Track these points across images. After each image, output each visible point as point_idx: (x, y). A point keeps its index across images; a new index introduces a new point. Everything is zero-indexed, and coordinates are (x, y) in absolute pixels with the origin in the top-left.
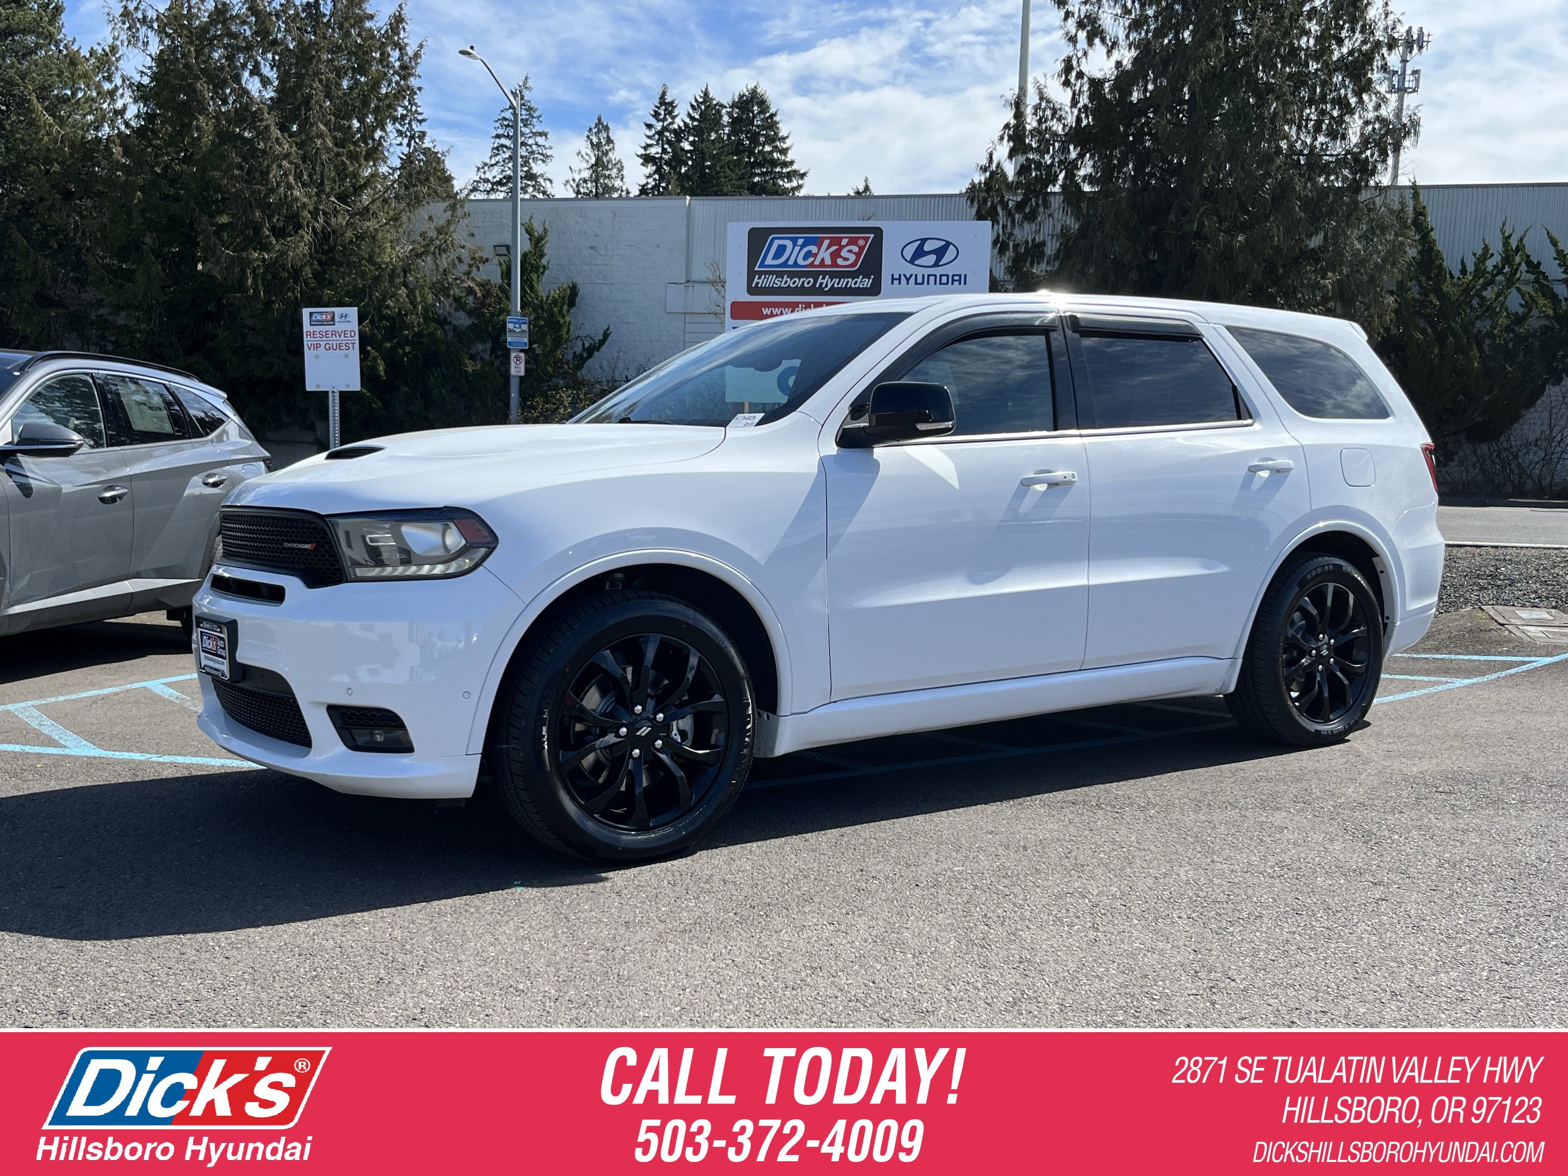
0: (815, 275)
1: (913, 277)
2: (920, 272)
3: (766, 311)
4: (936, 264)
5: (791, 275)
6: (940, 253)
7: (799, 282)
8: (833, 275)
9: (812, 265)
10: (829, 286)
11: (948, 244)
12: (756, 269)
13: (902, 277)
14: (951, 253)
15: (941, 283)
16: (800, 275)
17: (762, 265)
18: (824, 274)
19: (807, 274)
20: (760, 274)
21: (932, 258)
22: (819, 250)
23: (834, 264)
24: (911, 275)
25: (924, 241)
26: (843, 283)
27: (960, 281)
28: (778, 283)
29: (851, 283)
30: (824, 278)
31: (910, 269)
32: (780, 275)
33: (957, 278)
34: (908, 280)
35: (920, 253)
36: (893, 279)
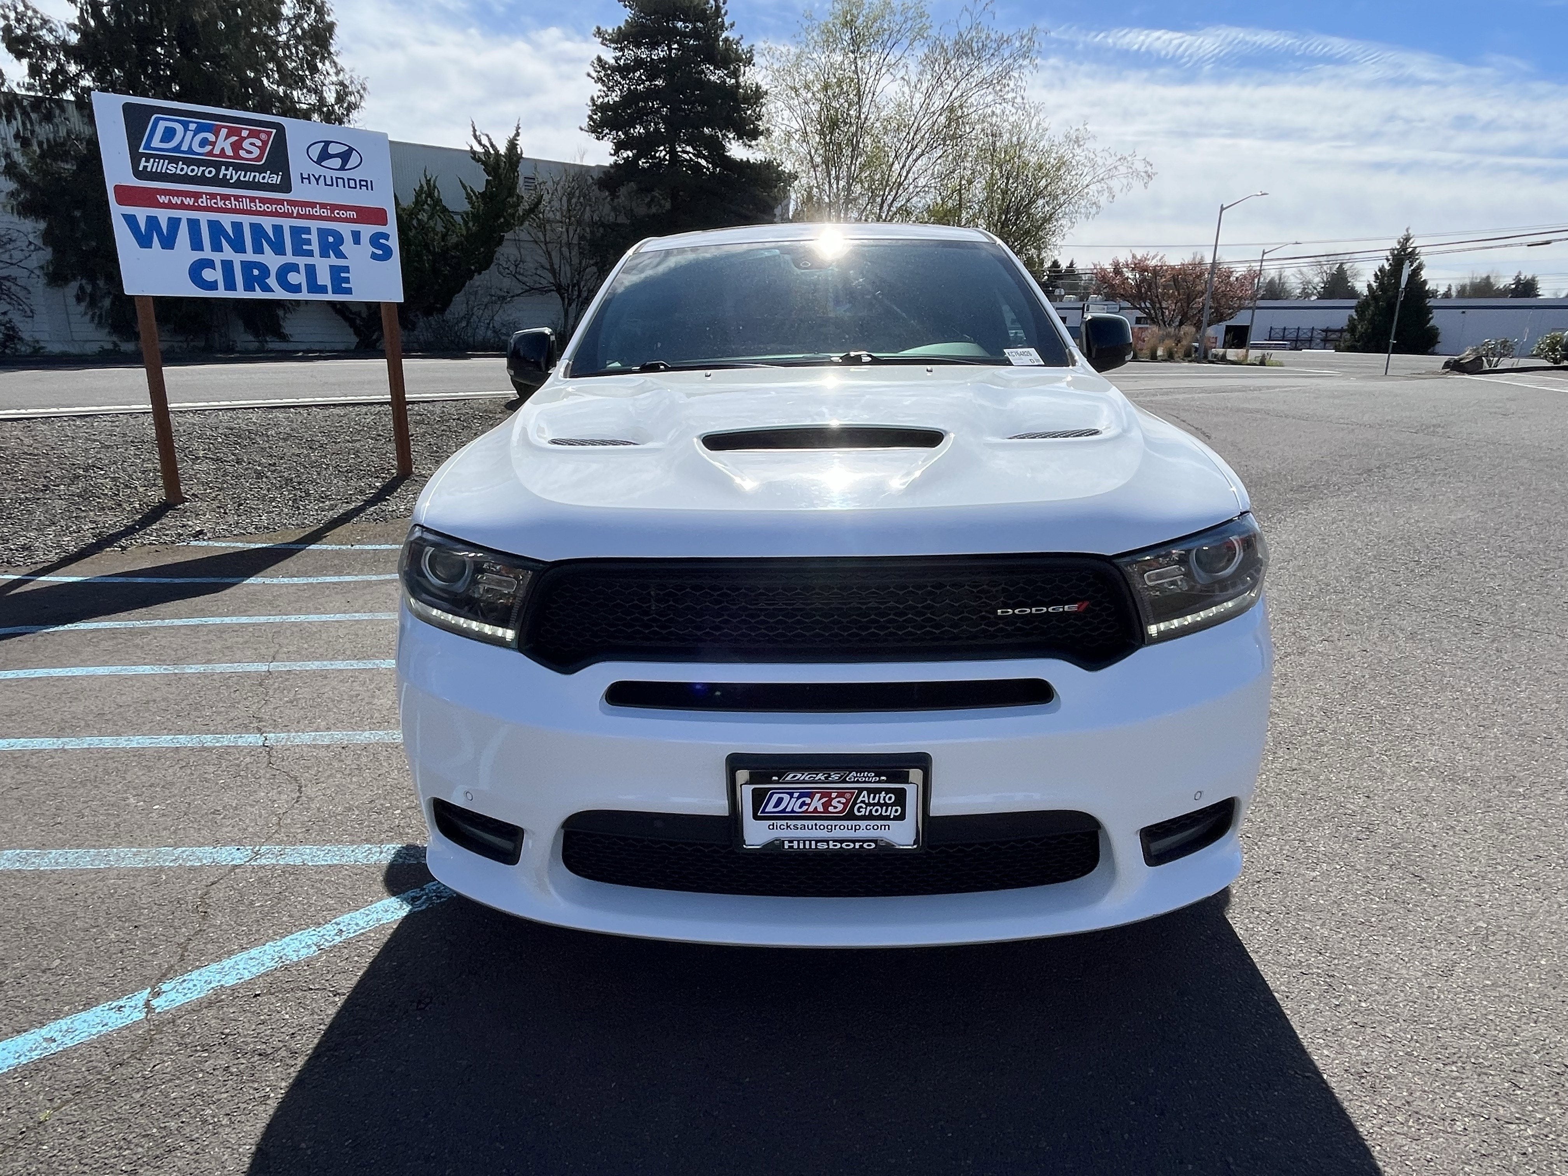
0: (217, 165)
1: (322, 178)
2: (329, 174)
3: (162, 199)
4: (342, 168)
5: (188, 162)
6: (345, 156)
7: (198, 171)
8: (237, 167)
9: (210, 153)
10: (235, 178)
11: (351, 150)
12: (141, 150)
13: (311, 177)
14: (354, 160)
15: (349, 187)
16: (199, 163)
17: (148, 147)
18: (227, 165)
19: (208, 164)
20: (148, 157)
21: (337, 162)
22: (217, 138)
23: (237, 156)
24: (320, 176)
25: (327, 143)
26: (250, 177)
27: (367, 186)
28: (172, 169)
29: (259, 177)
30: (227, 170)
31: (318, 170)
32: (174, 160)
33: (363, 183)
34: (317, 180)
35: (324, 155)
36: (303, 178)
